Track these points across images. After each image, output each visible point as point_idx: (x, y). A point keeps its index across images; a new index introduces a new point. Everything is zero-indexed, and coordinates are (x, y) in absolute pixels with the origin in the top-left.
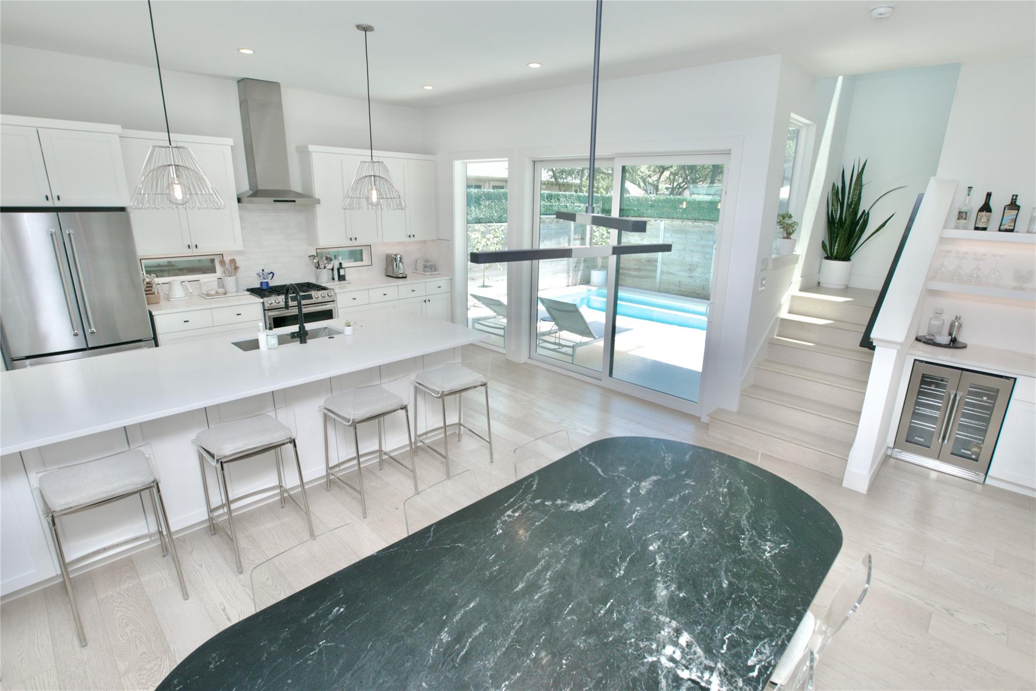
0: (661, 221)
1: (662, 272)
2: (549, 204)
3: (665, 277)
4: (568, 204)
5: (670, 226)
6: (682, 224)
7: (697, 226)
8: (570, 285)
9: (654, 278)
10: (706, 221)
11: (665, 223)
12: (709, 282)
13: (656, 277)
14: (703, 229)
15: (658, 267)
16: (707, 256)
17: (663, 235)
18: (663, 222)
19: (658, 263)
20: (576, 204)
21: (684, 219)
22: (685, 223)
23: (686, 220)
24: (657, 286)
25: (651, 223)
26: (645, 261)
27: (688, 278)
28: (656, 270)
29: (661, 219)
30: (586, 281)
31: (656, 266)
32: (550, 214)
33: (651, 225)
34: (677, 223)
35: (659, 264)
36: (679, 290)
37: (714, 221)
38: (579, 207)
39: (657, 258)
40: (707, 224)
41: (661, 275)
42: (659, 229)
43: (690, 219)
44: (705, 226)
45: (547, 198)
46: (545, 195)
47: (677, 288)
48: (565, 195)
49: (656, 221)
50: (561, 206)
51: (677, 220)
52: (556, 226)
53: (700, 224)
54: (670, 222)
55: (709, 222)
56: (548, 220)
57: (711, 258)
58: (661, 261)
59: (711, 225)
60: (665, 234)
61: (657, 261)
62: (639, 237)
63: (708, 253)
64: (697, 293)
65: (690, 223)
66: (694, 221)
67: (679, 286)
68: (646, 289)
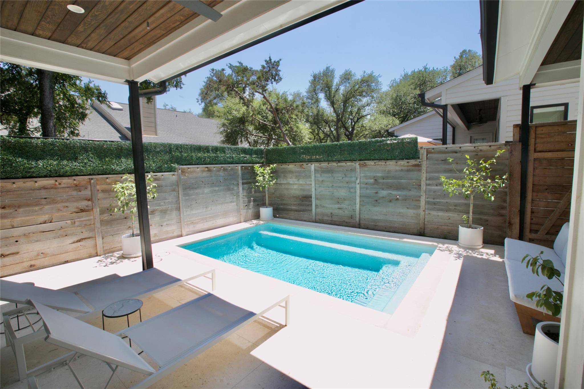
0: (312, 164)
1: (316, 206)
2: (214, 155)
3: (319, 210)
4: (234, 156)
5: (319, 167)
6: (328, 165)
7: (341, 166)
8: (242, 221)
9: (310, 211)
10: (348, 162)
11: (315, 166)
12: (356, 212)
13: (311, 210)
14: (346, 168)
15: (313, 201)
16: (352, 190)
17: (314, 176)
18: (313, 165)
19: (313, 198)
20: (242, 155)
21: (330, 161)
22: (331, 164)
23: (331, 162)
24: (314, 218)
25: (304, 167)
26: (302, 197)
27: (338, 210)
28: (311, 205)
29: (311, 163)
30: (257, 216)
31: (311, 201)
32: (216, 164)
33: (304, 169)
34: (324, 165)
35: (313, 200)
36: (332, 220)
37: (354, 160)
38: (245, 157)
39: (312, 195)
40: (349, 163)
41: (316, 208)
42: (311, 171)
43: (334, 161)
44: (348, 165)
45: (212, 150)
46: (210, 147)
47: (330, 219)
48: (230, 148)
49: (307, 164)
50: (227, 157)
51: (324, 162)
52: (224, 174)
53: (343, 164)
54: (319, 165)
55: (350, 162)
56: (214, 169)
57: (356, 192)
58: (314, 197)
59: (352, 164)
60: (316, 175)
61: (311, 197)
62: (295, 178)
63: (352, 188)
64: (346, 222)
65: (334, 164)
66: (338, 162)
67: (331, 217)
68: (305, 221)
